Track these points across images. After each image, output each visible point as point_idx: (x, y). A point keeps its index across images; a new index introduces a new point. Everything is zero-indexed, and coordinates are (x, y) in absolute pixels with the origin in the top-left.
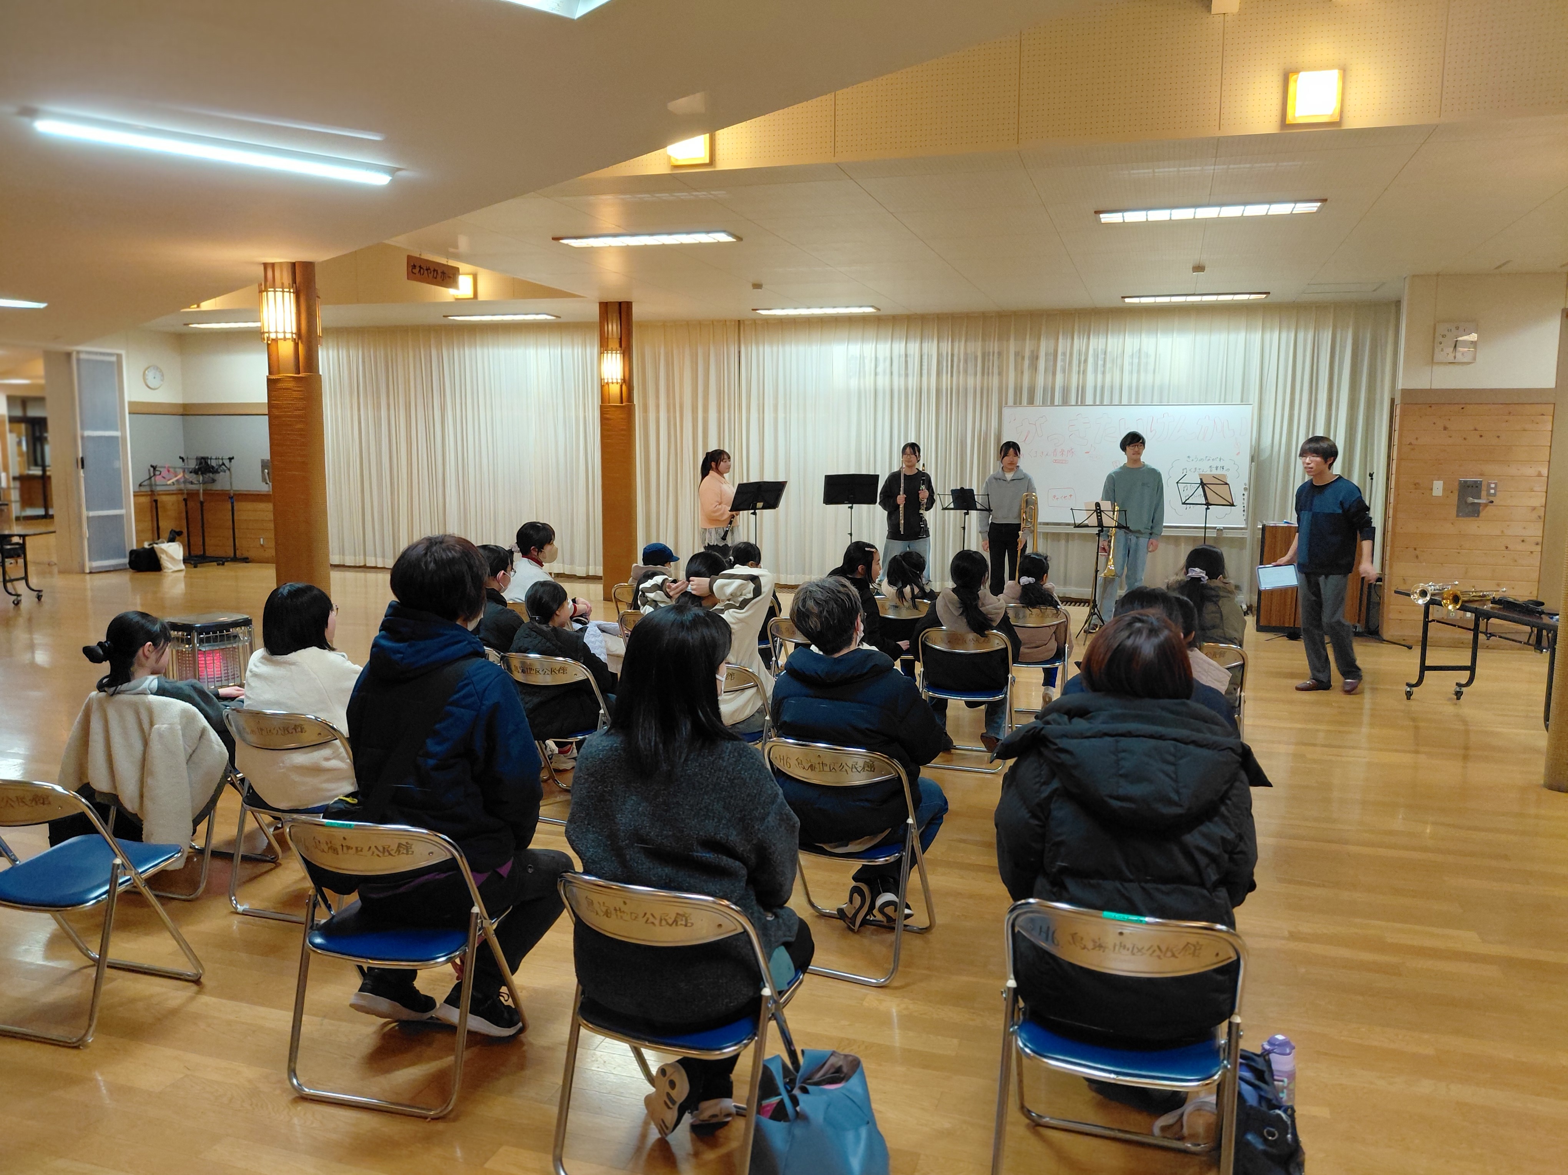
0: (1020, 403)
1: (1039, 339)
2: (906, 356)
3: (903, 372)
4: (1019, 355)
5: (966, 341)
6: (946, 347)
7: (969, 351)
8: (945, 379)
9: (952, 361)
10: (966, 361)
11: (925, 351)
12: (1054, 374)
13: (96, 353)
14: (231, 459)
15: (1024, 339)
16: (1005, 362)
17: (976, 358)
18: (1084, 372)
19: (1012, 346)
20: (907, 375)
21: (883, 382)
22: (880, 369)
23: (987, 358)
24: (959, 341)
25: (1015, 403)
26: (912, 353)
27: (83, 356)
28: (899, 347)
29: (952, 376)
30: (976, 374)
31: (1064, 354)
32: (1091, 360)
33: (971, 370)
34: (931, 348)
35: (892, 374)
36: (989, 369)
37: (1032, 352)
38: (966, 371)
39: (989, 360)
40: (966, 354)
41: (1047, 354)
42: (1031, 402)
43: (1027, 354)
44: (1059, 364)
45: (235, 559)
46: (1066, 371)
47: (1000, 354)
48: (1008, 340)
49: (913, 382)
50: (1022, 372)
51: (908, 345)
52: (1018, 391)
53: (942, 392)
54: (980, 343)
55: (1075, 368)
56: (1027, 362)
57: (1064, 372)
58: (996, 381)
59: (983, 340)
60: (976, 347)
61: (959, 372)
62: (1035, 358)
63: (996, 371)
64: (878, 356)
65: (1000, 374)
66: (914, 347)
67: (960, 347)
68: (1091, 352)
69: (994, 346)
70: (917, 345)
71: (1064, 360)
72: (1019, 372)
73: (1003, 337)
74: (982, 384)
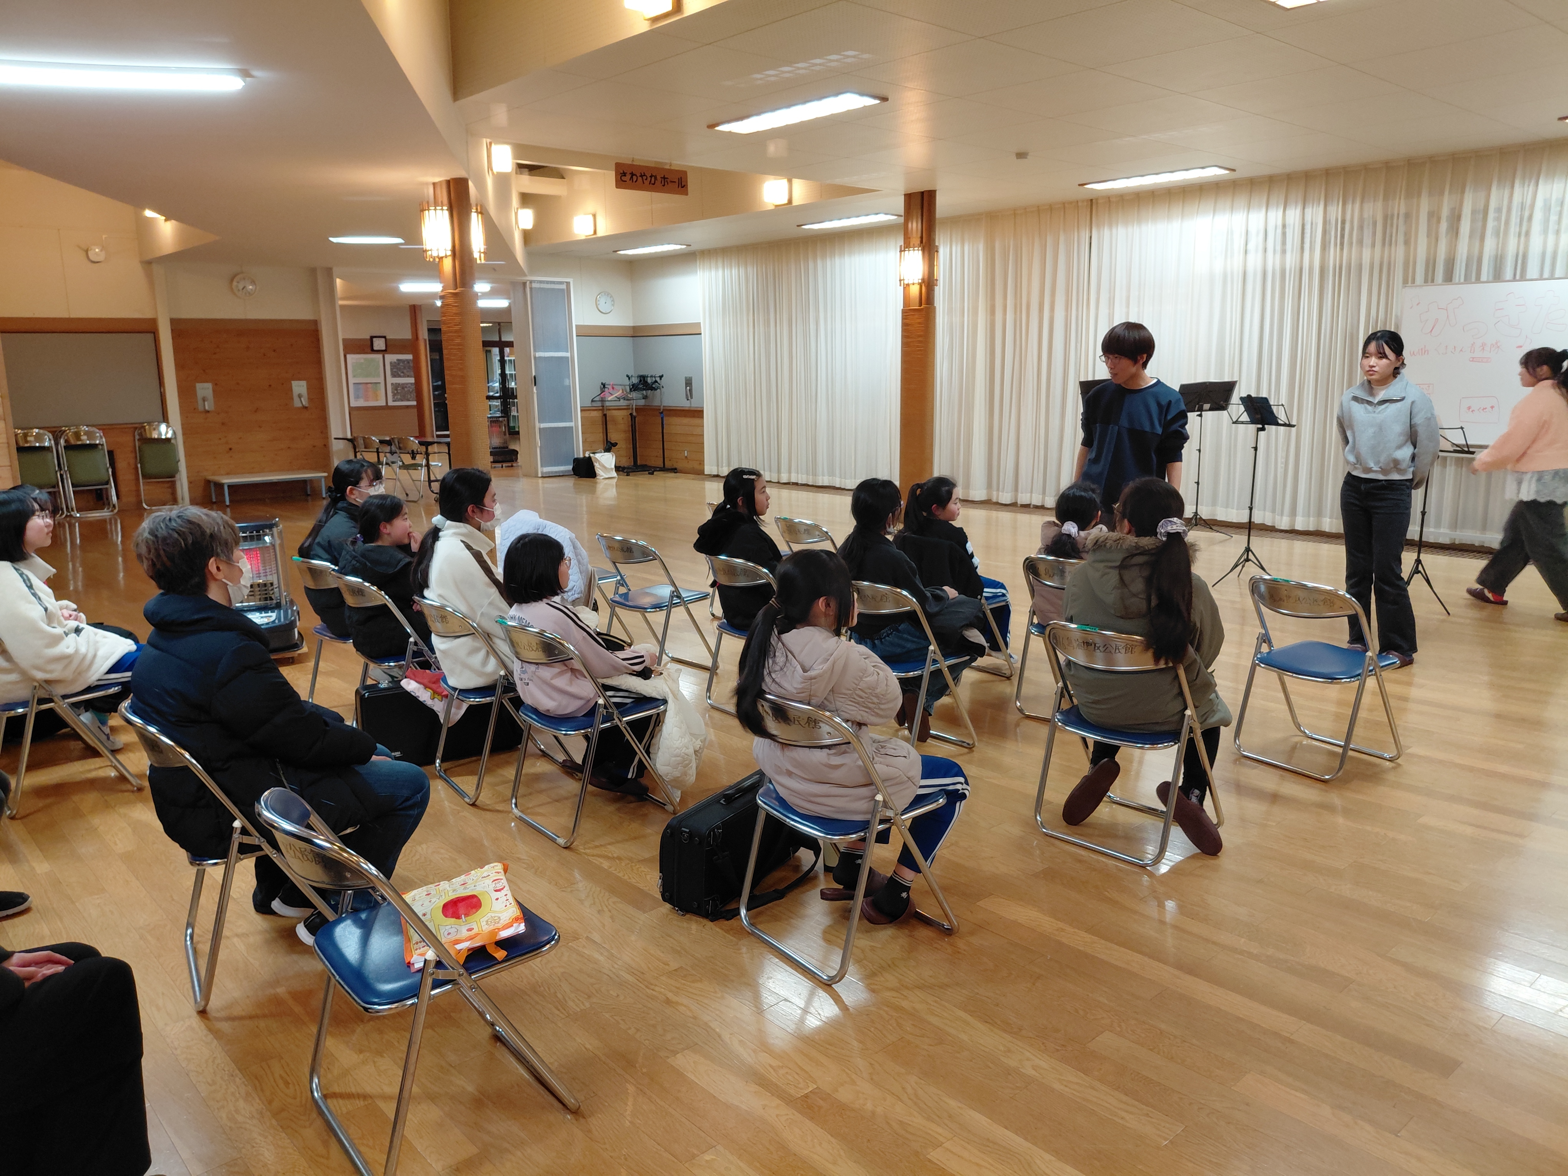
0: (1433, 281)
1: (1463, 192)
2: (1284, 226)
3: (1279, 248)
4: (1434, 216)
5: (1362, 202)
6: (1335, 211)
7: (1366, 215)
8: (1333, 253)
9: (1343, 229)
10: (1361, 228)
11: (1308, 218)
12: (1482, 238)
13: (548, 282)
14: (661, 377)
15: (1442, 193)
16: (1414, 226)
17: (1375, 224)
18: (1527, 234)
19: (1425, 205)
20: (1284, 251)
21: (1254, 261)
22: (1251, 246)
23: (1389, 222)
24: (1353, 203)
25: (1426, 281)
26: (1292, 222)
27: (534, 285)
28: (1275, 216)
29: (1342, 249)
30: (1373, 245)
31: (1499, 210)
32: (1538, 215)
33: (1367, 240)
34: (1315, 214)
35: (1265, 250)
36: (1391, 236)
37: (1453, 210)
38: (1360, 242)
39: (1392, 225)
40: (1361, 220)
41: (1474, 212)
42: (1449, 278)
43: (1445, 212)
44: (1491, 224)
45: (664, 469)
46: (1501, 234)
47: (1407, 216)
48: (1419, 195)
49: (1291, 260)
50: (1437, 240)
51: (1287, 212)
52: (1430, 265)
53: (1329, 270)
54: (1380, 204)
55: (1513, 229)
56: (1444, 226)
57: (1497, 234)
58: (1399, 252)
59: (1386, 198)
60: (1374, 209)
61: (1351, 244)
62: (1456, 219)
63: (1401, 238)
64: (1249, 229)
65: (1407, 242)
66: (1294, 215)
67: (1353, 210)
68: (1539, 203)
69: (1400, 206)
70: (1299, 211)
71: (1498, 219)
72: (1433, 236)
73: (1412, 193)
74: (1382, 258)
